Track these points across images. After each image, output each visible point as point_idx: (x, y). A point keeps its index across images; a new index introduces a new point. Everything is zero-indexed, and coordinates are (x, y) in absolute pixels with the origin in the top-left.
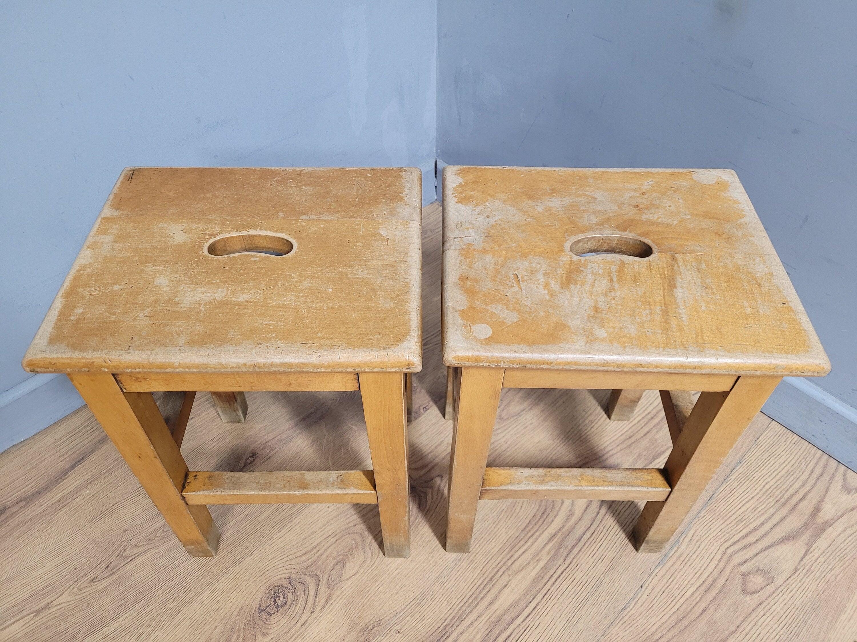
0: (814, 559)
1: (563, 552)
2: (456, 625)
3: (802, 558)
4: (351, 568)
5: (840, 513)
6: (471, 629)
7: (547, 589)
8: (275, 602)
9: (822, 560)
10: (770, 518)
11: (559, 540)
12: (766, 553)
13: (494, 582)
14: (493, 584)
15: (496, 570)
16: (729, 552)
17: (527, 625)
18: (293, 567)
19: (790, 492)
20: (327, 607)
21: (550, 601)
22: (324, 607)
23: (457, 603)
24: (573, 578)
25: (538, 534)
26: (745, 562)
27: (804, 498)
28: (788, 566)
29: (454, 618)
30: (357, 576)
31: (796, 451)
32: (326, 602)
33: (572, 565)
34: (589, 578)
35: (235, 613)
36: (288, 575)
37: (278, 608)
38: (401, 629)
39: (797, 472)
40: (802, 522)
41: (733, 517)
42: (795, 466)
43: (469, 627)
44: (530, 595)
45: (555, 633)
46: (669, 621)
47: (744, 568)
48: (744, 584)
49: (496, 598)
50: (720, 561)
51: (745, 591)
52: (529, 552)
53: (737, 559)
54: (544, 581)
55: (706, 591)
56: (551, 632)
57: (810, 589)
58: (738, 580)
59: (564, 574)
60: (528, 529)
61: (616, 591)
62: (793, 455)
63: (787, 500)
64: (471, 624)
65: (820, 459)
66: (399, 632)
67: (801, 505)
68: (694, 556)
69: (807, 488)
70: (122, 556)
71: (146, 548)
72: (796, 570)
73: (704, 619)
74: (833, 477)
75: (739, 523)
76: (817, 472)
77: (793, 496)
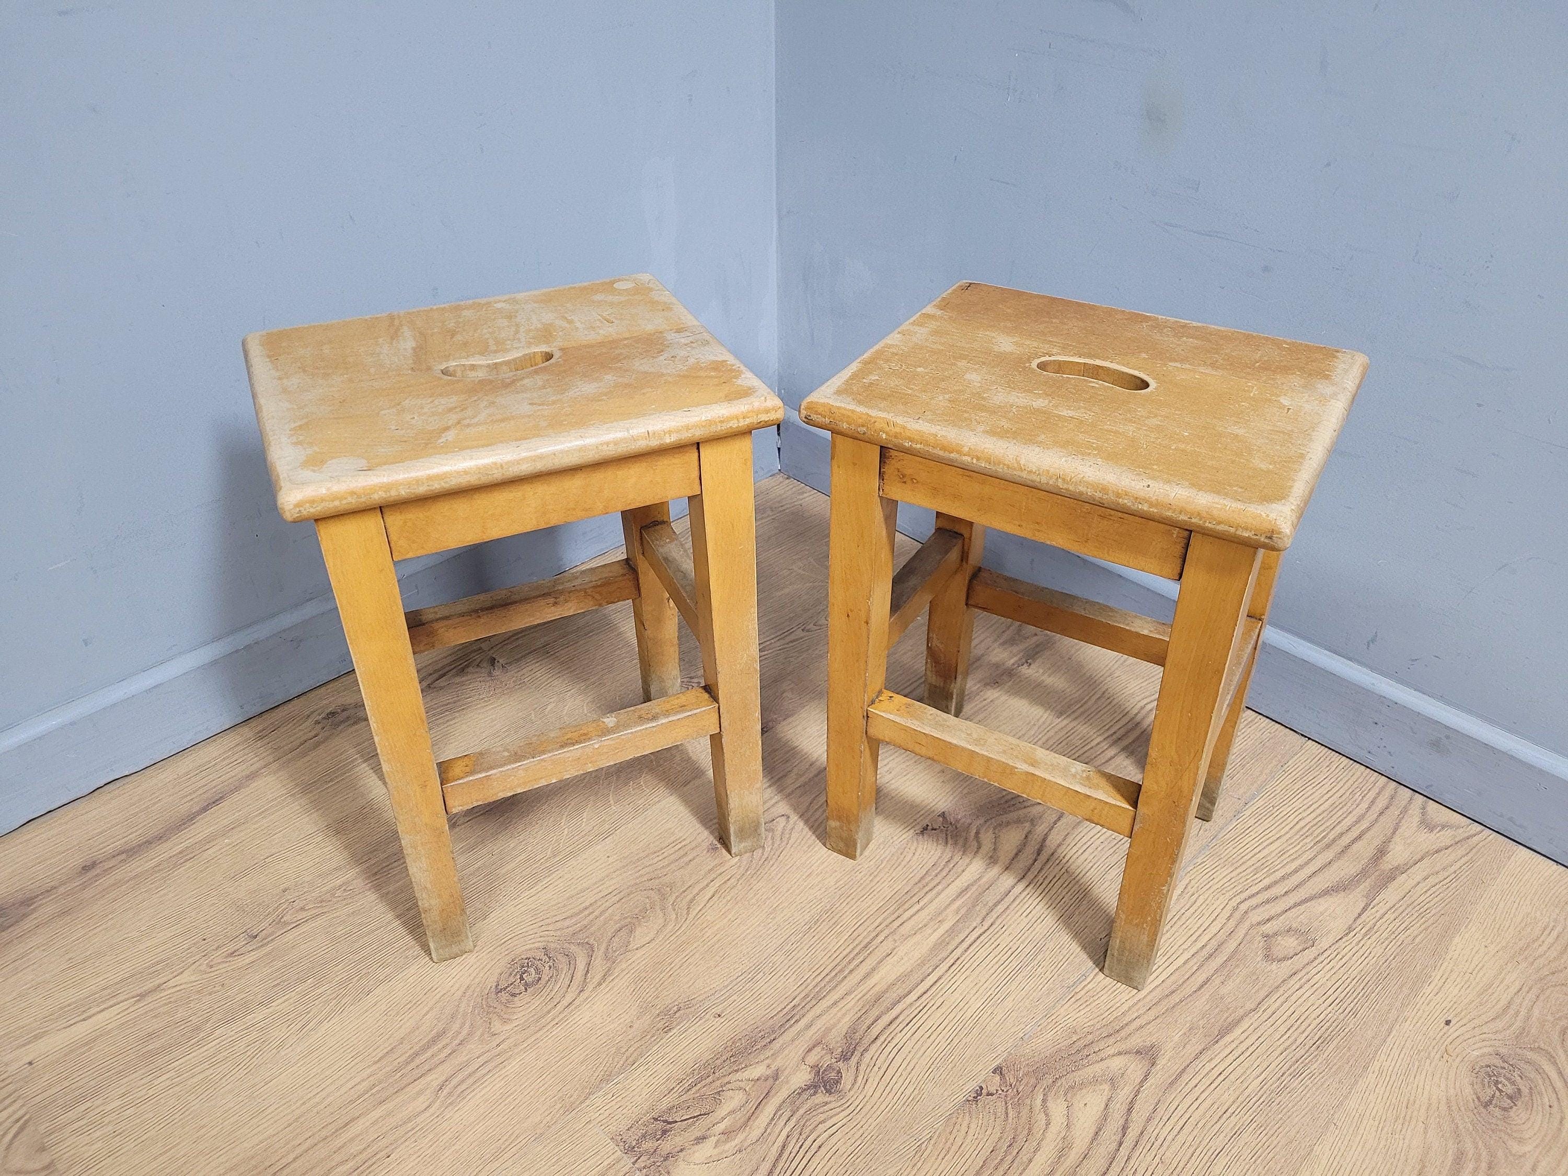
0: (1378, 915)
1: (981, 910)
2: (810, 1005)
3: (1360, 915)
4: (642, 935)
5: (1418, 857)
6: (834, 1010)
7: (956, 957)
8: (522, 979)
9: (1390, 916)
10: (1307, 863)
11: (974, 896)
12: (1302, 908)
13: (871, 949)
14: (868, 952)
15: (874, 934)
16: (1244, 907)
17: (924, 1004)
18: (552, 933)
19: (1338, 830)
20: (604, 985)
21: (959, 974)
22: (600, 984)
23: (812, 978)
24: (996, 944)
25: (940, 887)
26: (1268, 920)
27: (1359, 837)
28: (1338, 926)
29: (807, 996)
30: (652, 945)
31: (1346, 779)
32: (604, 978)
33: (994, 926)
34: (1022, 943)
35: (460, 993)
36: (543, 944)
37: (527, 986)
38: (723, 1012)
39: (1349, 804)
40: (1359, 867)
41: (1250, 863)
42: (1344, 797)
43: (830, 1007)
44: (927, 966)
45: (969, 1014)
46: (1149, 998)
47: (1268, 928)
48: (1268, 948)
49: (873, 969)
50: (1228, 919)
51: (1268, 957)
52: (926, 912)
53: (1255, 917)
54: (951, 947)
55: (1207, 959)
56: (962, 1012)
57: (1373, 954)
58: (1259, 943)
59: (982, 938)
60: (924, 882)
61: (1064, 960)
62: (1341, 784)
63: (1334, 840)
64: (835, 1003)
65: (1383, 788)
66: (719, 1016)
67: (1355, 847)
68: (1188, 914)
69: (1364, 825)
70: (279, 922)
71: (320, 910)
72: (1350, 929)
73: (1206, 993)
74: (1405, 810)
75: (1256, 871)
76: (1381, 803)
77: (1342, 834)
